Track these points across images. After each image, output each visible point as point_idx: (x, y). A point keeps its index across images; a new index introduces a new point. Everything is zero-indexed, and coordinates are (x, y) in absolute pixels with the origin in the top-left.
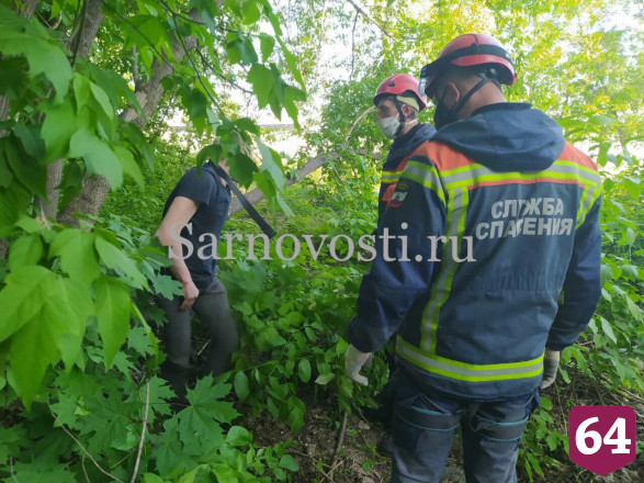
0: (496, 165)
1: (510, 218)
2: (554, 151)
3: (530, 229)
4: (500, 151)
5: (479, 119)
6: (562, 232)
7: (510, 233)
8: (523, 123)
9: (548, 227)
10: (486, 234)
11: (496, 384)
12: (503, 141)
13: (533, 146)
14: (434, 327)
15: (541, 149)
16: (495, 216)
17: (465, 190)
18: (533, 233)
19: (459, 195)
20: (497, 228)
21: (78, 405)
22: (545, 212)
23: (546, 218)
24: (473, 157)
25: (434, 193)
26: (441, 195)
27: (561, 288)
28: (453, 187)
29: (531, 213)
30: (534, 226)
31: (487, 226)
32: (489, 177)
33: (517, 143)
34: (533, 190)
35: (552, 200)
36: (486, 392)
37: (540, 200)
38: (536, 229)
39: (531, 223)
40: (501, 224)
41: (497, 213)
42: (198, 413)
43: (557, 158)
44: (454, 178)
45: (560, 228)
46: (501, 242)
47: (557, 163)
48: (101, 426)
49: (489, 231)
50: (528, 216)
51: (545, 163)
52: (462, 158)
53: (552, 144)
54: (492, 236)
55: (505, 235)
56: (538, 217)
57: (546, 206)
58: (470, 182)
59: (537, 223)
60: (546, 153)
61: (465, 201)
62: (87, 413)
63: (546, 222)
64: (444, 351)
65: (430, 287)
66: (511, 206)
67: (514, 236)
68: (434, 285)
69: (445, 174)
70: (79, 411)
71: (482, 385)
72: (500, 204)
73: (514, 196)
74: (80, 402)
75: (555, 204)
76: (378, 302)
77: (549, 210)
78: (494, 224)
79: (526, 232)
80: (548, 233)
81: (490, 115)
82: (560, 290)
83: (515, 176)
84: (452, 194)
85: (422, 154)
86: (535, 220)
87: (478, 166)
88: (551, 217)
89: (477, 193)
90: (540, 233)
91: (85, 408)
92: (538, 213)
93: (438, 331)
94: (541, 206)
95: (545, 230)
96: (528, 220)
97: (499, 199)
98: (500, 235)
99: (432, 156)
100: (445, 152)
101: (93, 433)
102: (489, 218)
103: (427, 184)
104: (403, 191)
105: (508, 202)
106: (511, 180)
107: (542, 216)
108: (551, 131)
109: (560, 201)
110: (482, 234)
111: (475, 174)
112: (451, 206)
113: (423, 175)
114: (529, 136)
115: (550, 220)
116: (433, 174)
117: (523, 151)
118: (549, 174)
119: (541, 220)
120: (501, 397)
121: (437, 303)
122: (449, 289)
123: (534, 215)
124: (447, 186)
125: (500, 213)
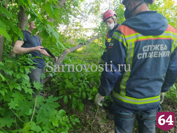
0: (144, 33)
1: (149, 51)
2: (164, 28)
3: (156, 55)
4: (146, 29)
5: (138, 17)
6: (166, 56)
7: (149, 56)
8: (153, 18)
9: (161, 54)
10: (141, 57)
11: (145, 105)
12: (147, 25)
13: (157, 26)
14: (124, 87)
15: (160, 28)
16: (144, 51)
17: (133, 42)
18: (157, 57)
19: (131, 44)
20: (145, 55)
21: (16, 103)
22: (161, 50)
23: (161, 51)
24: (137, 31)
25: (122, 43)
26: (125, 44)
27: (165, 74)
28: (129, 42)
29: (156, 50)
30: (157, 54)
31: (141, 54)
32: (142, 38)
33: (152, 25)
34: (156, 42)
35: (163, 45)
36: (142, 107)
37: (159, 45)
38: (158, 55)
39: (156, 53)
40: (146, 53)
41: (145, 50)
42: (49, 105)
43: (165, 30)
44: (129, 38)
45: (166, 54)
46: (146, 60)
47: (165, 32)
48: (22, 109)
49: (142, 56)
50: (155, 51)
51: (161, 32)
52: (132, 31)
53: (163, 26)
54: (143, 58)
55: (147, 57)
56: (158, 51)
57: (161, 47)
58: (135, 39)
59: (158, 53)
60: (161, 29)
61: (133, 46)
62: (19, 105)
63: (161, 53)
64: (128, 95)
65: (123, 75)
66: (150, 47)
67: (151, 58)
68: (124, 74)
69: (126, 37)
70: (16, 105)
71: (141, 105)
72: (146, 47)
73: (150, 44)
74: (17, 102)
75: (164, 47)
76: (106, 79)
77: (162, 48)
78: (144, 54)
79: (155, 56)
80: (162, 57)
81: (142, 15)
82: (165, 75)
83: (151, 37)
84: (129, 44)
85: (119, 30)
86: (157, 52)
87: (138, 34)
88: (162, 51)
89: (137, 43)
90: (159, 56)
91: (18, 104)
92: (158, 50)
93: (126, 89)
94: (159, 47)
95: (161, 56)
96: (155, 52)
97: (145, 45)
98: (146, 57)
99: (122, 31)
100: (127, 29)
101: (20, 111)
102: (142, 52)
103: (120, 40)
104: (112, 43)
105: (149, 46)
106: (150, 38)
107: (160, 51)
108: (163, 21)
109: (166, 45)
110: (140, 57)
111: (137, 36)
112: (128, 48)
113: (119, 37)
114: (155, 23)
115: (162, 52)
116: (122, 37)
117: (153, 29)
118: (162, 36)
119: (160, 52)
120: (147, 109)
121: (125, 80)
122: (129, 75)
123: (157, 51)
124: (127, 41)
125: (146, 50)
